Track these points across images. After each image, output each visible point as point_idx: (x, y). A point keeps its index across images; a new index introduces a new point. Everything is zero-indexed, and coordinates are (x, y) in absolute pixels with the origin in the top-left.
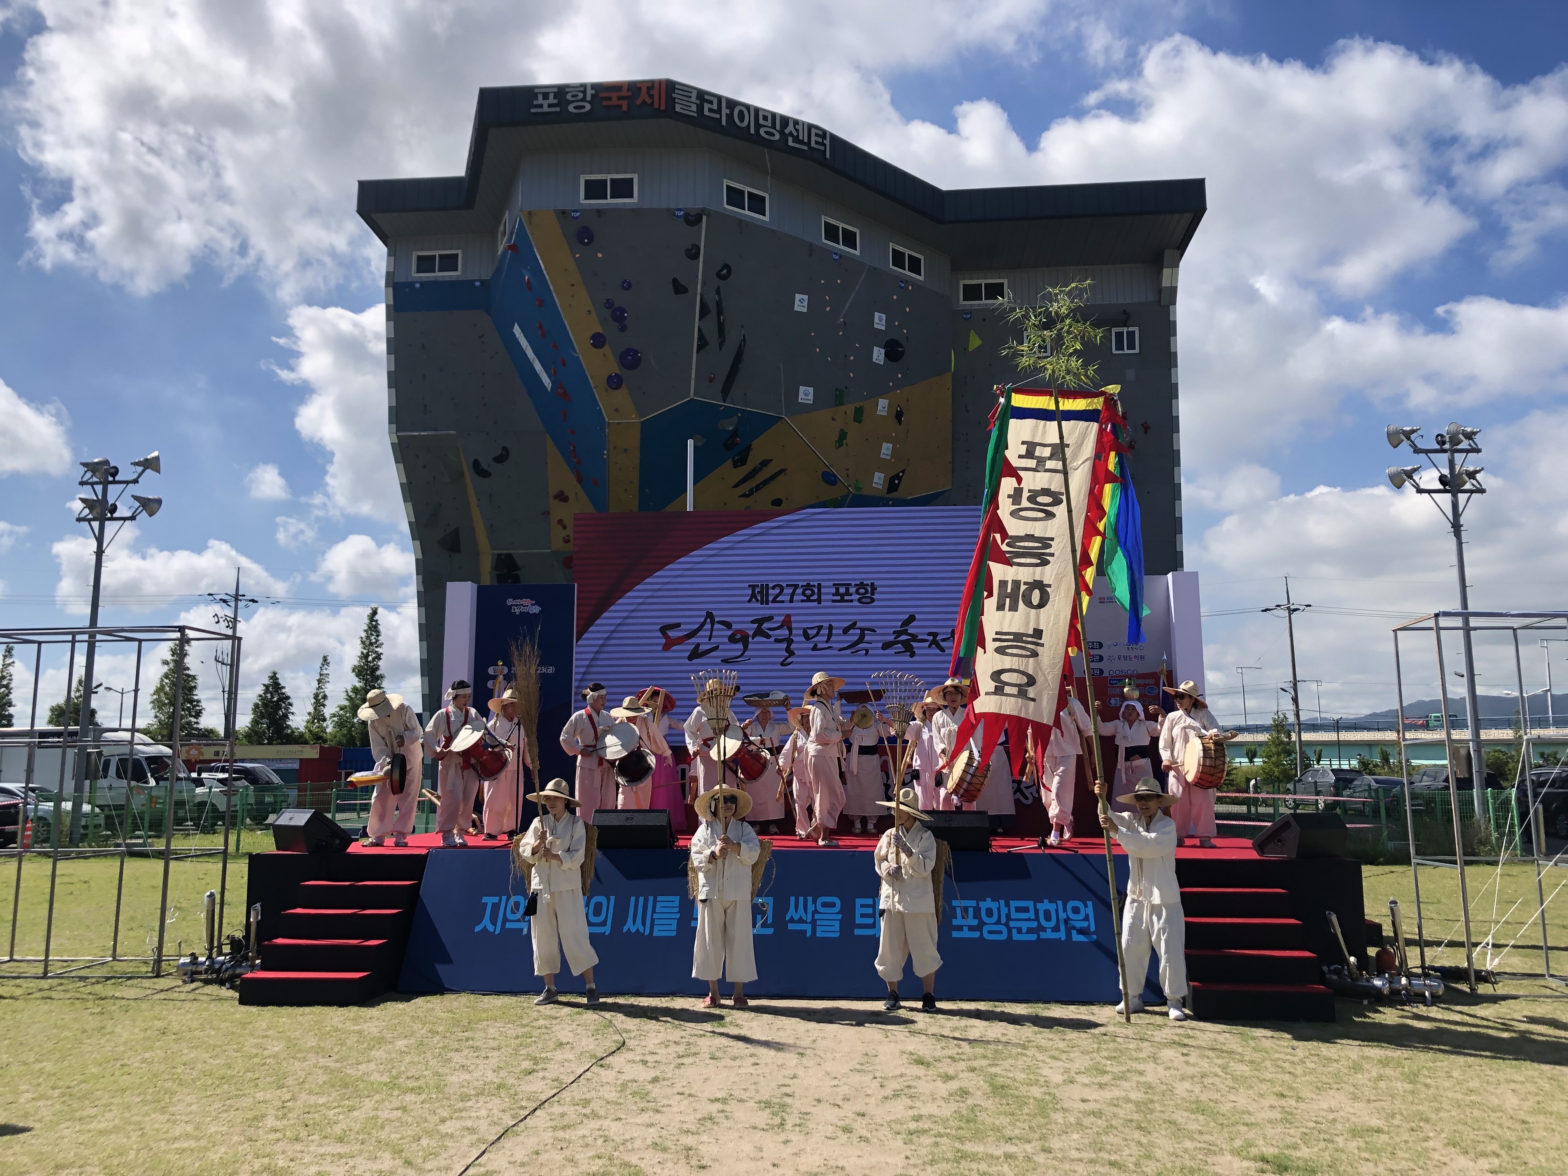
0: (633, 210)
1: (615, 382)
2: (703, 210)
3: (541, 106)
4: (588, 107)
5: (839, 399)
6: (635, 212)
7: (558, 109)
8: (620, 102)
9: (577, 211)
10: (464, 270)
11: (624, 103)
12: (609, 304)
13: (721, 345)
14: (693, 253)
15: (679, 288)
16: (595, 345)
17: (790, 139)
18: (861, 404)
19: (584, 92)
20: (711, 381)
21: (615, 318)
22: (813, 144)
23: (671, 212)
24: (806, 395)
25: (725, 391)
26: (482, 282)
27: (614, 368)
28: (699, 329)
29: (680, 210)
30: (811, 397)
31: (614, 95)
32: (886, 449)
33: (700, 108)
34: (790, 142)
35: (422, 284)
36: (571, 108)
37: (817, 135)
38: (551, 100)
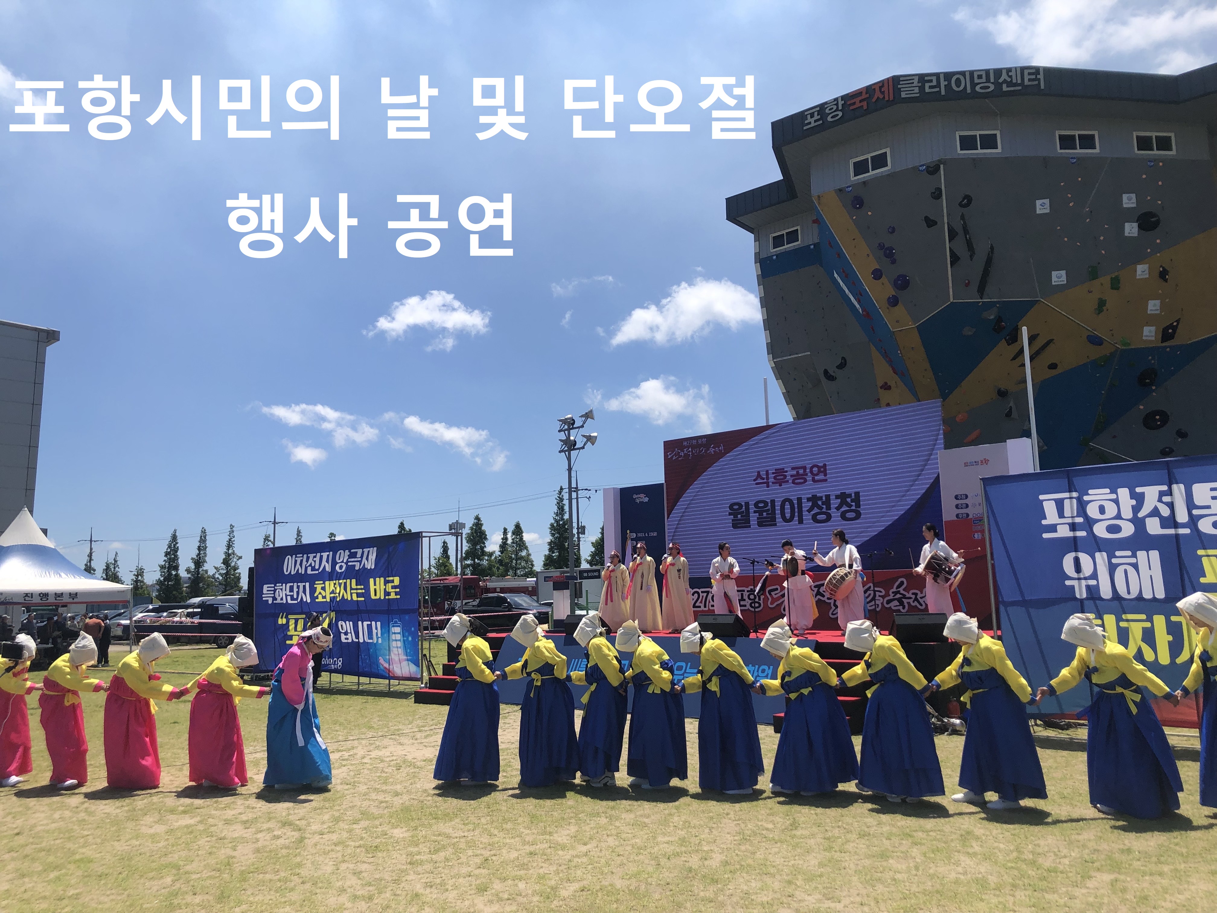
0: (889, 175)
1: (893, 302)
2: (941, 162)
3: (810, 123)
4: (840, 114)
5: (1094, 274)
6: (890, 176)
7: (821, 122)
8: (861, 104)
9: (849, 187)
10: (802, 241)
11: (865, 104)
12: (881, 246)
13: (971, 257)
14: (937, 195)
15: (930, 223)
16: (875, 278)
17: (1004, 86)
18: (1116, 274)
19: (837, 105)
20: (967, 285)
21: (886, 256)
22: (1026, 82)
23: (915, 169)
24: (1058, 278)
25: (981, 290)
26: (815, 245)
27: (891, 291)
28: (950, 248)
29: (923, 165)
30: (1064, 278)
31: (857, 100)
32: (1153, 306)
33: (922, 88)
34: (1005, 88)
35: (777, 256)
36: (829, 119)
37: (1029, 74)
38: (816, 117)
